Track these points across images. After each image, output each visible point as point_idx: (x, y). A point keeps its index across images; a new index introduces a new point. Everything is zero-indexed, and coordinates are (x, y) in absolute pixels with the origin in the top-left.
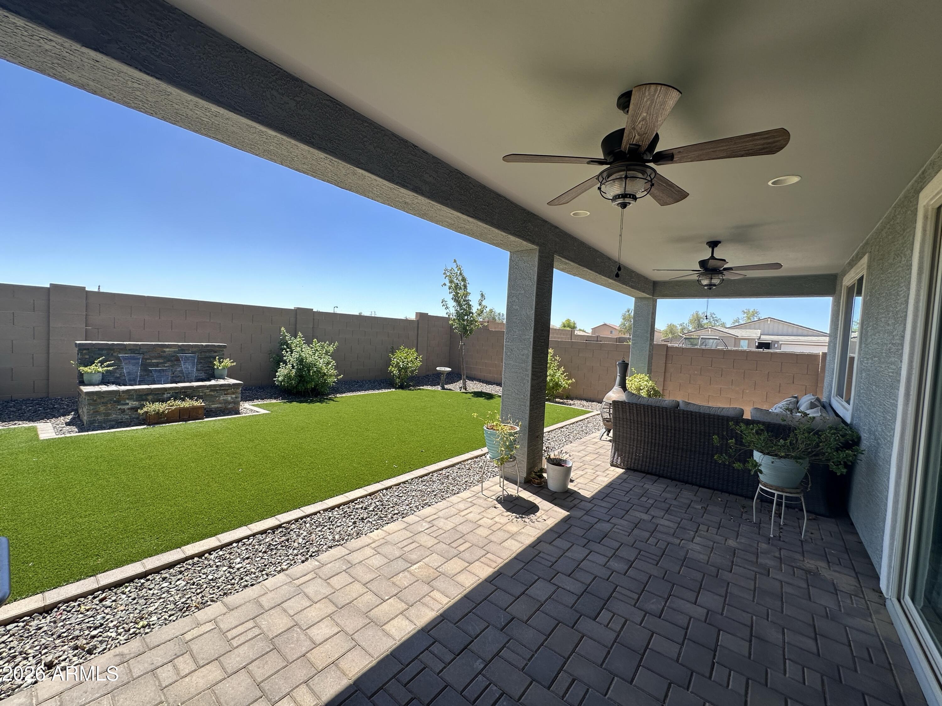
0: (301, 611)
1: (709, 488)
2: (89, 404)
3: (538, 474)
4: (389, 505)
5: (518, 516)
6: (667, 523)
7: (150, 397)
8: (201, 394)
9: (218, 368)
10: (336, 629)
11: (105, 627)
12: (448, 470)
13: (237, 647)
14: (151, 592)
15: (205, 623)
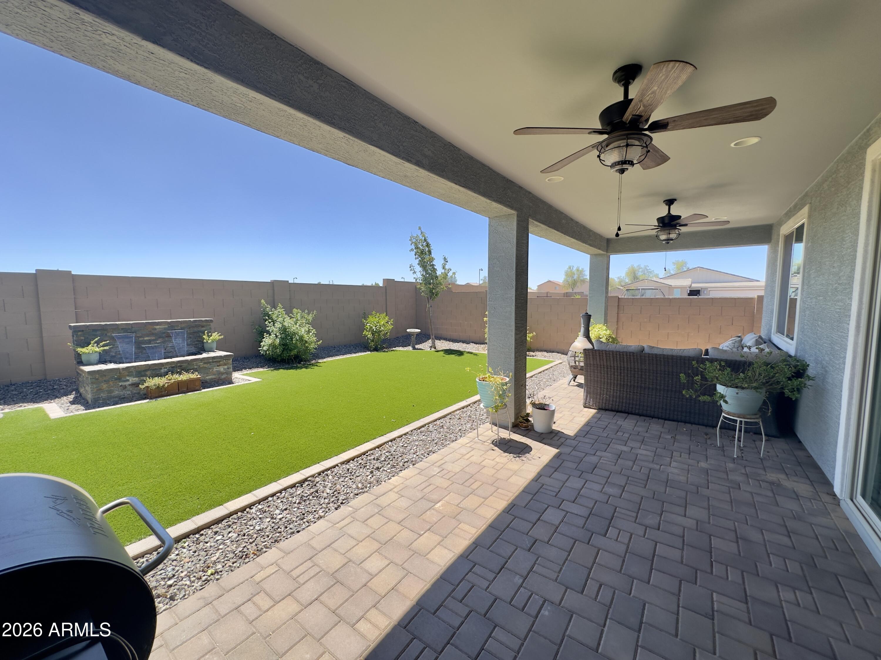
0: (350, 549)
1: (674, 421)
2: (92, 383)
3: (525, 418)
4: (398, 455)
5: (515, 456)
6: (645, 452)
7: (148, 373)
8: (195, 367)
9: (207, 342)
10: (387, 562)
11: (178, 577)
12: (442, 420)
13: (304, 584)
14: (208, 544)
15: (268, 566)
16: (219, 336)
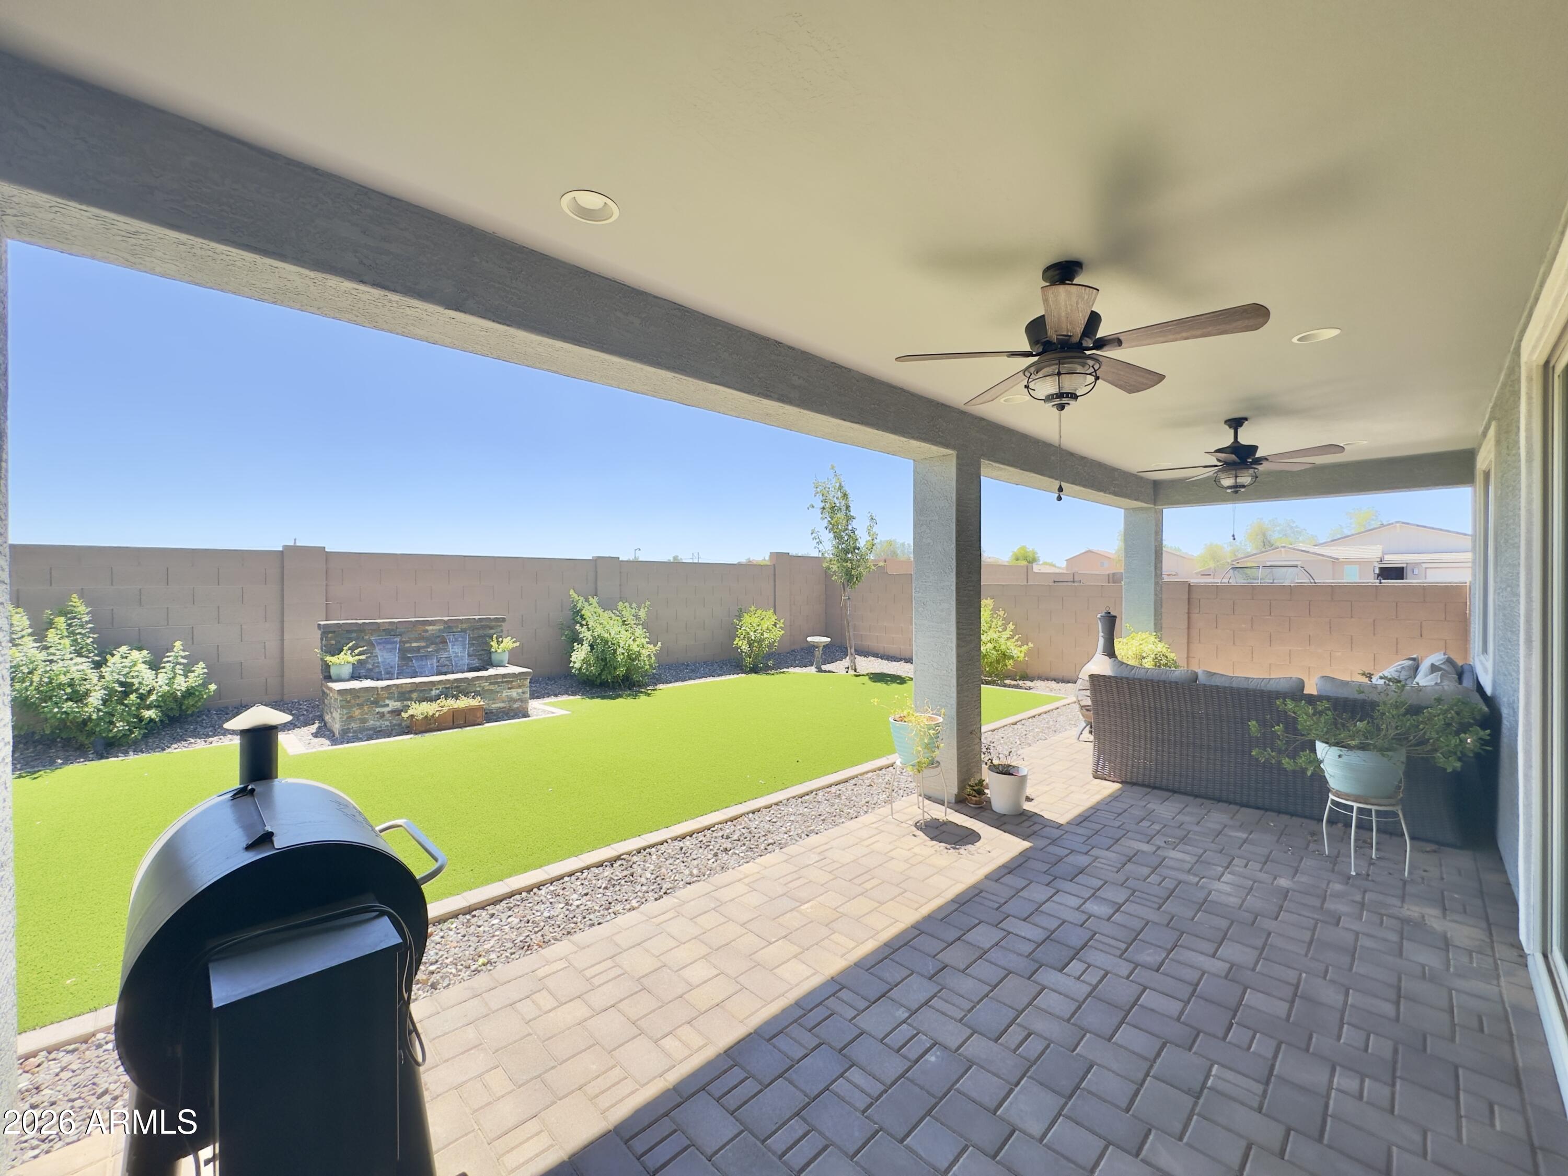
0: (667, 951)
1: (1258, 808)
2: (342, 707)
3: (976, 788)
4: (760, 833)
5: (949, 847)
7: (414, 695)
8: (478, 689)
9: (496, 651)
10: (716, 972)
11: (442, 964)
12: (839, 787)
13: (599, 986)
14: (481, 929)
15: (555, 961)
16: (514, 642)
